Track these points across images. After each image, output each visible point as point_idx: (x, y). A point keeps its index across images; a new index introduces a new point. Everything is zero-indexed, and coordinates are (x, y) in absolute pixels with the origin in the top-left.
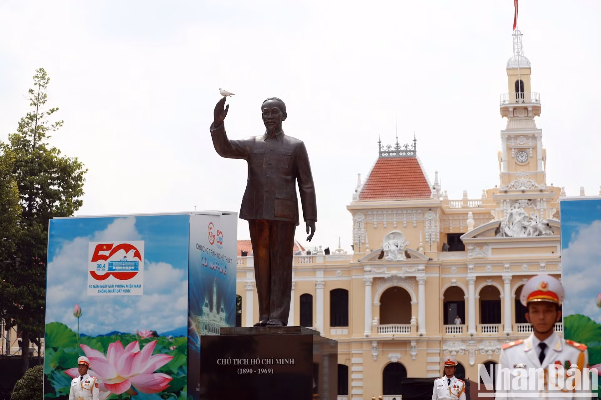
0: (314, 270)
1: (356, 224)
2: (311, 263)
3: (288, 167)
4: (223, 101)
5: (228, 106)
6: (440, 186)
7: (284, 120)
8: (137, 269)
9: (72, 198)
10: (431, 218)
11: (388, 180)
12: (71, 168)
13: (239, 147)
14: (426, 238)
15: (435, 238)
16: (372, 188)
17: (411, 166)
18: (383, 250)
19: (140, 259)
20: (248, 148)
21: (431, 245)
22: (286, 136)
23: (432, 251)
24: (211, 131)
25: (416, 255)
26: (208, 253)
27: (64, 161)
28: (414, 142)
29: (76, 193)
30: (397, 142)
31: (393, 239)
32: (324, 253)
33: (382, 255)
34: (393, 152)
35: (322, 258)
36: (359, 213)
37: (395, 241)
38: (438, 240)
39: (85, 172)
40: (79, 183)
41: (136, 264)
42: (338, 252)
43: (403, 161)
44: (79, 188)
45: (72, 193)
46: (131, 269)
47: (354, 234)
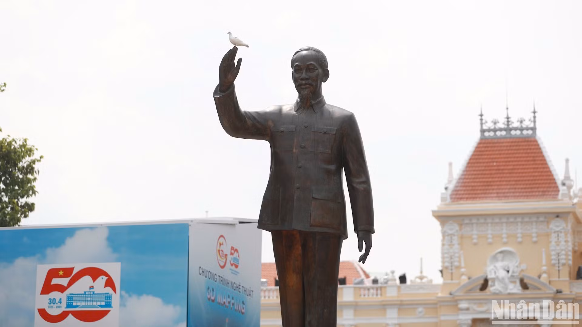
0: (384, 306)
1: (446, 238)
2: (379, 296)
3: (330, 151)
4: (232, 53)
5: (240, 61)
6: (572, 181)
7: (324, 82)
8: (109, 305)
9: (19, 200)
10: (561, 228)
11: (494, 172)
12: (18, 153)
13: (258, 122)
14: (552, 260)
15: (565, 259)
16: (470, 184)
17: (529, 151)
18: (487, 276)
19: (114, 290)
20: (270, 123)
21: (559, 271)
22: (328, 105)
23: (561, 279)
24: (214, 98)
25: (536, 284)
26: (216, 281)
27: (6, 144)
28: (533, 115)
29: (25, 192)
30: (508, 115)
31: (502, 260)
32: (398, 281)
33: (485, 285)
34: (501, 130)
35: (395, 289)
36: (451, 222)
37: (505, 263)
38: (571, 262)
39: (38, 161)
40: (30, 176)
41: (108, 297)
42: (418, 280)
43: (516, 144)
44: (29, 185)
45: (19, 192)
46: (101, 306)
47: (443, 253)
